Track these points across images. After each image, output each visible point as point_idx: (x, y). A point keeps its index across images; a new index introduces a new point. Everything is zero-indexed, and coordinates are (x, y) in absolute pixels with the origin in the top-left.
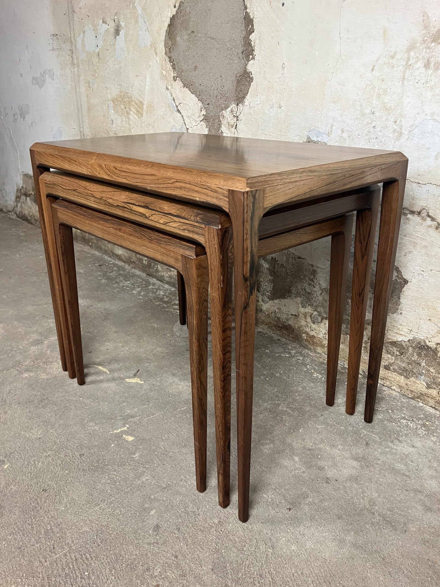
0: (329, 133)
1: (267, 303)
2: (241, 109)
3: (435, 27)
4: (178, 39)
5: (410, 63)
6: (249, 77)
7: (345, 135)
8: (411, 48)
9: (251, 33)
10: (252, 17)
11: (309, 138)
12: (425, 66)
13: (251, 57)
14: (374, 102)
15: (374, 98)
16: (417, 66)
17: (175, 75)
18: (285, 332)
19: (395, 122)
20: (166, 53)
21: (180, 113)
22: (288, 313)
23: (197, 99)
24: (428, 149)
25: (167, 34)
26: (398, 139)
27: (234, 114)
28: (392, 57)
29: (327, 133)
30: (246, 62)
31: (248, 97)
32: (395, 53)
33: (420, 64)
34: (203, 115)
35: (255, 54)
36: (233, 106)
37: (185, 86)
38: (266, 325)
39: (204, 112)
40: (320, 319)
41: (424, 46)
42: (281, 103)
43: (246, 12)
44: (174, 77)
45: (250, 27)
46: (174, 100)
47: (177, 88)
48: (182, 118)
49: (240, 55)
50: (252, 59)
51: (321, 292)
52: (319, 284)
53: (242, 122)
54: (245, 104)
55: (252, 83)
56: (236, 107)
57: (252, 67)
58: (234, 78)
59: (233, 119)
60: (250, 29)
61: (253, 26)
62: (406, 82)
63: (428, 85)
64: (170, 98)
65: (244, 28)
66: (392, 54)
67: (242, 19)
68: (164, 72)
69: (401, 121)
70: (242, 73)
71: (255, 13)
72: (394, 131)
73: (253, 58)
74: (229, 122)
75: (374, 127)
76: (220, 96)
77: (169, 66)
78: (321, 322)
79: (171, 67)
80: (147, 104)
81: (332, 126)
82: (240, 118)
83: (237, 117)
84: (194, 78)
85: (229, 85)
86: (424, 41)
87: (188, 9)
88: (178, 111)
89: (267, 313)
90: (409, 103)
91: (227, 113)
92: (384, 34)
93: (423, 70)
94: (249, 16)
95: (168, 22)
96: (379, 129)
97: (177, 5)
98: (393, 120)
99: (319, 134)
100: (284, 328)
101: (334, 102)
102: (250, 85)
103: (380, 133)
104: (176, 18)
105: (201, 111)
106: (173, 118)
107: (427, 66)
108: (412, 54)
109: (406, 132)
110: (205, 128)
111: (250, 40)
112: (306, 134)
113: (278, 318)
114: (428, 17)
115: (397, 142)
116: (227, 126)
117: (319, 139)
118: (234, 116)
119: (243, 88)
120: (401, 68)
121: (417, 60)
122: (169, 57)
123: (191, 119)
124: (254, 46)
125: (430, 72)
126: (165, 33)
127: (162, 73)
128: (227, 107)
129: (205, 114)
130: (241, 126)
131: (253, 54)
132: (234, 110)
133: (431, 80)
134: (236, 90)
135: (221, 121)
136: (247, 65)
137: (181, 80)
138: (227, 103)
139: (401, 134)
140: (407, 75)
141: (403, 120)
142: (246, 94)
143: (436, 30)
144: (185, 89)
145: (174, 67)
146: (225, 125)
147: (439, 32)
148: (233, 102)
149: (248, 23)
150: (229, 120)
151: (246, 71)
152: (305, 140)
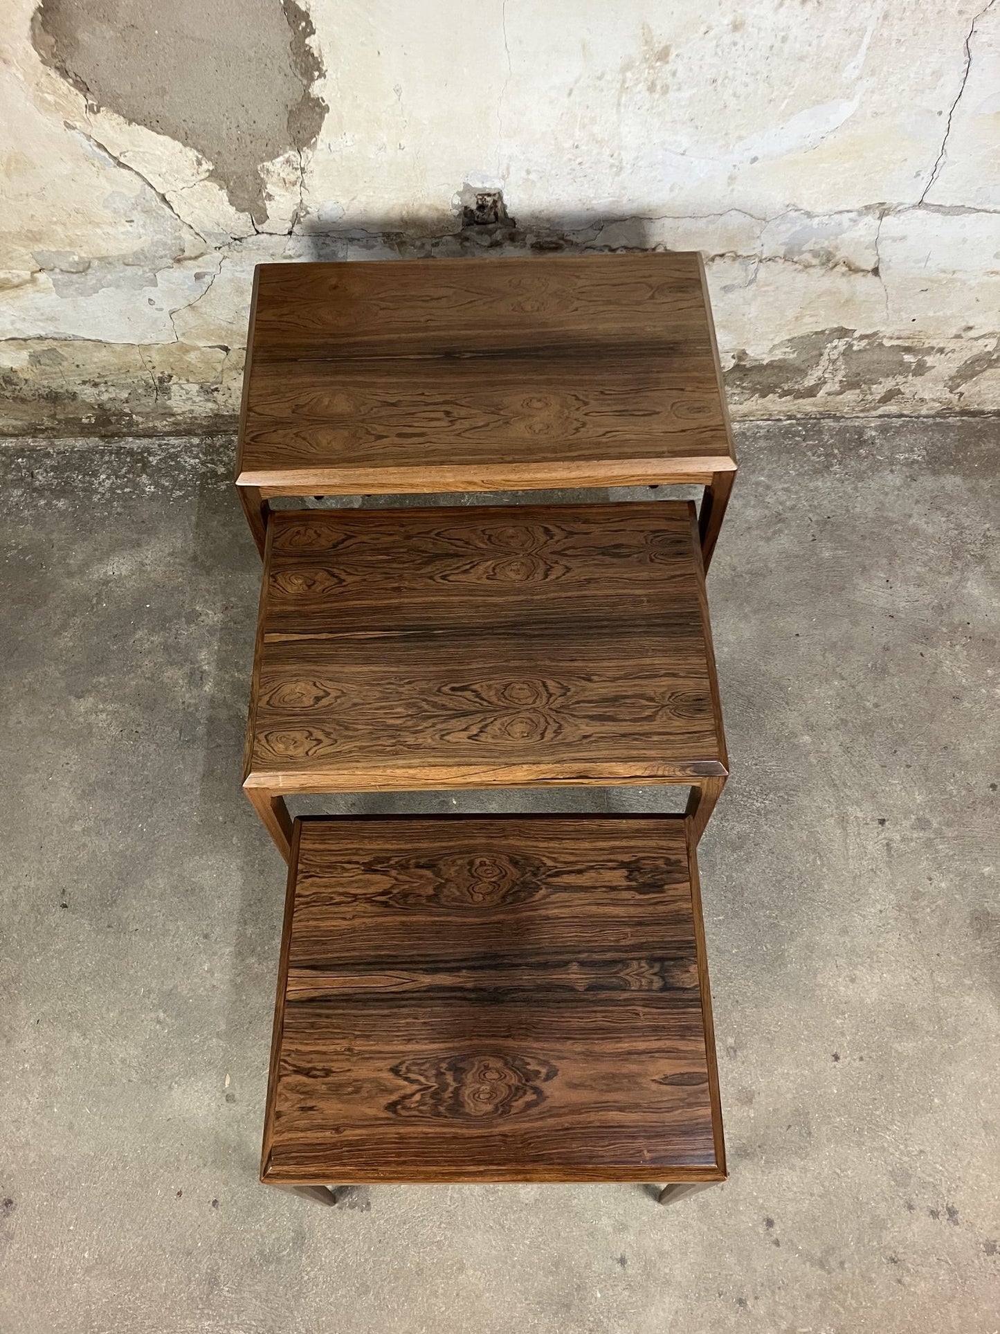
0: (504, 176)
2: (310, 156)
3: (659, 43)
4: (83, 36)
5: (627, 85)
6: (319, 105)
7: (533, 176)
8: (627, 67)
9: (309, 35)
10: (304, 9)
11: (467, 186)
12: (649, 89)
13: (316, 73)
14: (577, 133)
15: (577, 129)
16: (638, 90)
17: (90, 102)
19: (612, 156)
20: (44, 62)
21: (130, 169)
23: (178, 145)
24: (660, 181)
25: (38, 25)
26: (617, 174)
27: (296, 166)
28: (600, 78)
29: (500, 176)
30: (305, 82)
31: (322, 135)
32: (604, 73)
33: (642, 87)
34: (208, 170)
35: (324, 69)
36: (291, 154)
37: (131, 121)
39: (207, 166)
41: (645, 65)
42: (403, 142)
44: (88, 107)
45: (303, 24)
46: (100, 146)
47: (107, 126)
48: (136, 176)
49: (288, 71)
50: (319, 77)
53: (314, 174)
54: (319, 147)
55: (326, 115)
56: (298, 155)
57: (317, 89)
58: (282, 107)
59: (293, 173)
60: (304, 29)
61: (309, 23)
62: (623, 110)
63: (654, 111)
64: (89, 147)
65: (285, 25)
66: (599, 74)
67: (280, 13)
68: (50, 98)
69: (619, 154)
70: (300, 100)
71: (312, 2)
72: (612, 166)
73: (322, 75)
74: (284, 179)
75: (580, 163)
76: (248, 139)
77: (64, 86)
79: (72, 89)
81: (508, 169)
82: (308, 169)
83: (302, 168)
84: (160, 108)
85: (270, 118)
86: (646, 60)
88: (121, 165)
90: (630, 132)
91: (277, 166)
92: (584, 48)
93: (647, 93)
94: (297, 7)
96: (588, 165)
98: (608, 152)
99: (485, 178)
101: (510, 137)
102: (322, 118)
103: (590, 170)
105: (199, 164)
106: (108, 179)
107: (651, 88)
108: (629, 74)
109: (629, 166)
110: (216, 190)
111: (307, 45)
112: (462, 181)
114: (650, 31)
115: (617, 178)
116: (281, 184)
117: (487, 185)
118: (296, 169)
119: (306, 123)
120: (613, 91)
121: (637, 82)
122: (57, 68)
123: (172, 179)
124: (321, 56)
125: (656, 96)
126: (29, 24)
127: (43, 100)
128: (272, 156)
129: (211, 168)
130: (312, 180)
131: (319, 70)
132: (294, 159)
133: (658, 106)
134: (289, 127)
135: (262, 179)
136: (308, 86)
137: (117, 112)
138: (270, 148)
139: (621, 168)
140: (623, 100)
141: (623, 153)
142: (316, 132)
143: (662, 45)
144: (135, 126)
145: (82, 87)
146: (273, 184)
147: (666, 49)
148: (289, 147)
149: (298, 19)
150: (283, 175)
151: (309, 97)
152: (460, 189)
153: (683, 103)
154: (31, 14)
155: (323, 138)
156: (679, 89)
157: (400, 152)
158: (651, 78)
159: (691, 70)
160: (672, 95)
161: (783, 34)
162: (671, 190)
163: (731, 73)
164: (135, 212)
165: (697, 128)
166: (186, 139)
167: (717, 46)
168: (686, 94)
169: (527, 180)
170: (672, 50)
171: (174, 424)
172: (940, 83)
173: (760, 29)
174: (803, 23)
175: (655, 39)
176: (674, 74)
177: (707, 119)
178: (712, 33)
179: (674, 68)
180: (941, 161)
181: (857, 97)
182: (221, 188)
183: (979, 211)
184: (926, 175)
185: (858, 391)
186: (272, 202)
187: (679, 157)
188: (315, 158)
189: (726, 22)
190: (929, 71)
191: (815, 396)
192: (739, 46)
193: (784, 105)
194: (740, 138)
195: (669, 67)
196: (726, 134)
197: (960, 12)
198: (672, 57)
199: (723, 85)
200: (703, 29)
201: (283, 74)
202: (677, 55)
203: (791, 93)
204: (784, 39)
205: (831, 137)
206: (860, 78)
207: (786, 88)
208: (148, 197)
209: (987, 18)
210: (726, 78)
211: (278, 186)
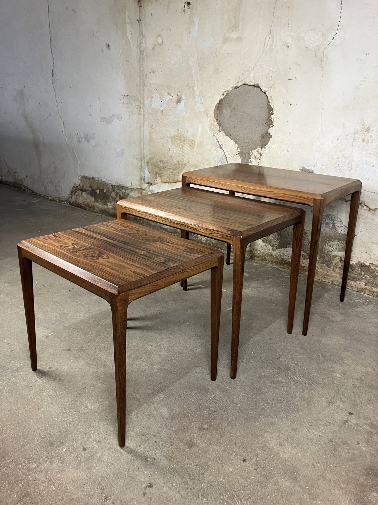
0: (315, 165)
1: (275, 251)
2: (264, 150)
3: (367, 125)
4: (224, 111)
5: (355, 139)
6: (269, 135)
7: (324, 167)
8: (356, 133)
9: (272, 115)
10: (272, 107)
11: (303, 167)
12: (362, 141)
13: (271, 126)
14: (339, 154)
15: (339, 152)
18: (286, 266)
19: (349, 163)
20: (214, 117)
21: (222, 149)
22: (289, 255)
23: (235, 143)
24: (364, 176)
25: (216, 107)
26: (350, 170)
28: (347, 135)
29: (314, 165)
30: (268, 128)
31: (268, 144)
32: (349, 134)
33: (360, 140)
35: (273, 124)
36: (259, 149)
37: (227, 135)
38: (274, 263)
39: (239, 150)
41: (362, 133)
42: (288, 149)
43: (269, 105)
44: (219, 130)
45: (271, 112)
46: (218, 142)
47: (221, 136)
48: (223, 152)
49: (265, 124)
50: (272, 127)
51: (308, 243)
52: (308, 239)
53: (264, 157)
54: (266, 148)
56: (261, 149)
57: (271, 130)
58: (260, 135)
60: (271, 113)
61: (273, 111)
62: (354, 147)
63: (364, 149)
64: (216, 141)
65: (267, 111)
66: (347, 134)
67: (266, 108)
68: (212, 127)
69: (351, 163)
70: (265, 133)
71: (275, 106)
72: (348, 167)
73: (272, 126)
75: (338, 165)
76: (250, 143)
77: (216, 124)
80: (198, 142)
81: (316, 163)
82: (262, 155)
83: (261, 154)
84: (234, 132)
85: (257, 138)
86: (362, 131)
87: (232, 98)
88: (221, 148)
89: (275, 257)
90: (355, 156)
91: (255, 152)
92: (343, 125)
93: (362, 142)
94: (271, 107)
95: (218, 101)
96: (341, 166)
97: (225, 94)
98: (348, 162)
99: (309, 166)
100: (285, 264)
101: (318, 152)
102: (270, 139)
103: (342, 168)
104: (223, 101)
105: (237, 149)
106: (217, 151)
107: (363, 141)
108: (356, 135)
109: (354, 168)
110: (239, 158)
111: (271, 118)
112: (302, 165)
113: (282, 259)
114: (364, 121)
115: (350, 172)
116: (254, 158)
117: (309, 168)
118: (259, 154)
119: (265, 140)
120: (351, 140)
121: (359, 138)
122: (216, 119)
123: (230, 153)
124: (273, 121)
125: (365, 143)
126: (215, 107)
127: (211, 127)
128: (254, 149)
129: (240, 151)
130: (263, 159)
131: (272, 125)
132: (259, 150)
133: (365, 147)
134: (261, 141)
135: (250, 156)
137: (224, 132)
138: (255, 147)
139: (352, 169)
140: (354, 144)
141: (352, 162)
143: (367, 126)
144: (227, 137)
145: (220, 125)
146: (253, 158)
147: (369, 128)
148: (259, 147)
149: (270, 110)
150: (256, 155)
151: (268, 132)
152: (301, 168)
153: (373, 147)
154: (216, 104)
156: (372, 142)
157: (287, 153)
158: (363, 137)
159: (376, 136)
160: (370, 144)
162: (368, 180)
164: (219, 162)
166: (236, 141)
168: (375, 144)
169: (321, 168)
170: (371, 128)
171: (206, 240)
175: (365, 124)
176: (371, 137)
179: (371, 134)
182: (240, 158)
187: (372, 167)
188: (266, 151)
195: (369, 134)
198: (370, 131)
201: (263, 125)
202: (372, 130)
208: (223, 159)
211: (254, 159)
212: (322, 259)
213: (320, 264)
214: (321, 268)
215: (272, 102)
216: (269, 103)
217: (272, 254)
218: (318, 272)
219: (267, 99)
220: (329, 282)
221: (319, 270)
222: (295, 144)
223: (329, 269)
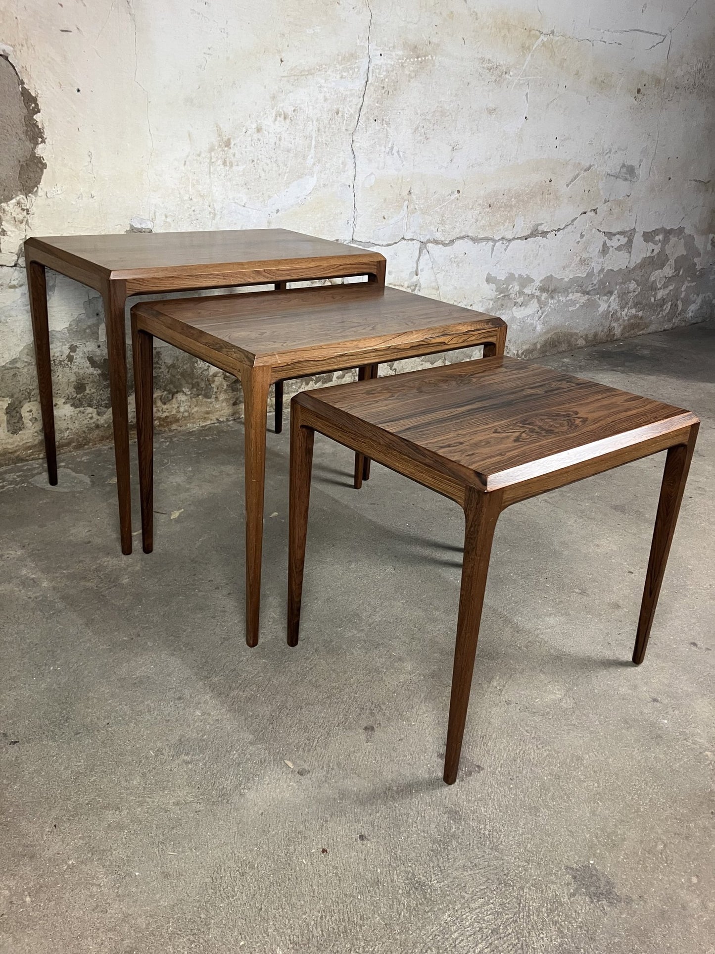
0: (152, 219)
1: (105, 413)
2: (33, 200)
5: (212, 161)
6: (41, 163)
7: (169, 220)
8: (212, 149)
9: (36, 113)
10: (34, 95)
11: (132, 226)
12: (223, 164)
13: (40, 139)
14: (191, 190)
16: (218, 164)
19: (210, 206)
26: (214, 219)
27: (23, 207)
28: (199, 155)
29: (151, 219)
30: (32, 145)
31: (40, 186)
32: (201, 152)
33: (220, 162)
35: (45, 136)
36: (21, 197)
38: (108, 438)
40: (170, 396)
41: (220, 149)
42: (93, 193)
43: (23, 88)
45: (33, 105)
49: (23, 136)
50: (41, 142)
51: (167, 370)
52: (165, 363)
53: (35, 216)
54: (40, 194)
55: (45, 170)
56: (25, 199)
57: (40, 150)
58: (16, 163)
59: (21, 213)
60: (34, 108)
61: (37, 105)
62: (212, 176)
63: (227, 178)
65: (23, 105)
66: (198, 152)
67: (19, 96)
69: (213, 205)
70: (28, 157)
71: (39, 92)
72: (210, 213)
73: (43, 141)
74: (15, 218)
75: (194, 211)
78: (172, 398)
81: (155, 213)
82: (31, 211)
83: (27, 210)
85: (7, 171)
86: (220, 146)
89: (106, 426)
90: (217, 191)
91: (10, 206)
92: (189, 135)
93: (222, 167)
94: (30, 94)
96: (197, 212)
98: (207, 204)
99: (142, 221)
101: (155, 191)
102: (42, 172)
103: (199, 216)
107: (224, 163)
108: (213, 154)
109: (219, 213)
111: (35, 120)
112: (128, 222)
114: (220, 129)
116: (13, 222)
117: (143, 226)
118: (23, 210)
119: (32, 175)
120: (207, 164)
121: (218, 159)
124: (43, 128)
125: (228, 168)
128: (8, 199)
130: (34, 220)
131: (42, 137)
132: (23, 201)
133: (229, 174)
134: (20, 178)
136: (34, 148)
138: (6, 193)
139: (215, 215)
140: (212, 169)
142: (38, 182)
143: (227, 138)
146: (7, 221)
147: (229, 140)
148: (19, 192)
149: (30, 101)
150: (14, 215)
151: (34, 156)
152: (128, 229)
153: (240, 174)
155: (43, 186)
156: (238, 165)
157: (91, 200)
158: (223, 157)
159: (242, 153)
160: (234, 168)
161: (279, 136)
163: (260, 157)
165: (248, 189)
167: (252, 140)
168: (241, 168)
169: (166, 222)
170: (232, 140)
172: (346, 169)
173: (269, 132)
174: (286, 131)
175: (223, 134)
176: (234, 155)
177: (253, 184)
178: (249, 133)
179: (234, 152)
180: (355, 215)
181: (315, 176)
183: (376, 245)
184: (351, 222)
185: (351, 374)
186: (6, 237)
187: (243, 208)
188: (37, 202)
189: (254, 127)
190: (340, 162)
191: (332, 381)
192: (261, 141)
193: (286, 177)
194: (269, 197)
195: (231, 151)
196: (263, 194)
197: (346, 130)
198: (232, 145)
199: (258, 164)
200: (244, 130)
201: (18, 138)
202: (234, 144)
203: (288, 171)
204: (280, 139)
205: (309, 198)
206: (314, 164)
207: (285, 168)
209: (357, 134)
210: (258, 159)
211: (10, 223)
212: (195, 389)
213: (193, 399)
214: (196, 406)
215: (30, 81)
216: (23, 83)
217: (99, 423)
218: (193, 414)
219: (14, 73)
220: (212, 422)
221: (193, 411)
222: (106, 179)
223: (209, 400)
